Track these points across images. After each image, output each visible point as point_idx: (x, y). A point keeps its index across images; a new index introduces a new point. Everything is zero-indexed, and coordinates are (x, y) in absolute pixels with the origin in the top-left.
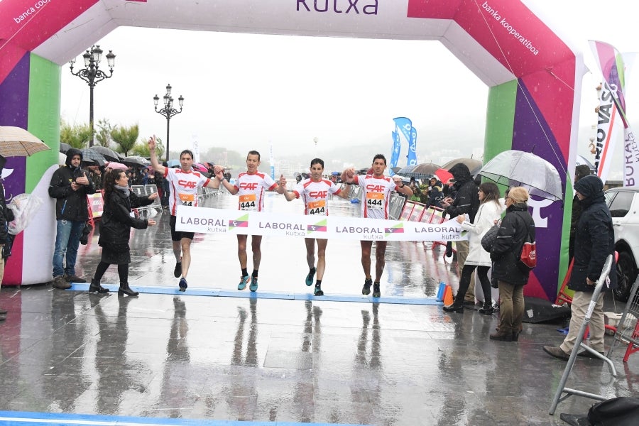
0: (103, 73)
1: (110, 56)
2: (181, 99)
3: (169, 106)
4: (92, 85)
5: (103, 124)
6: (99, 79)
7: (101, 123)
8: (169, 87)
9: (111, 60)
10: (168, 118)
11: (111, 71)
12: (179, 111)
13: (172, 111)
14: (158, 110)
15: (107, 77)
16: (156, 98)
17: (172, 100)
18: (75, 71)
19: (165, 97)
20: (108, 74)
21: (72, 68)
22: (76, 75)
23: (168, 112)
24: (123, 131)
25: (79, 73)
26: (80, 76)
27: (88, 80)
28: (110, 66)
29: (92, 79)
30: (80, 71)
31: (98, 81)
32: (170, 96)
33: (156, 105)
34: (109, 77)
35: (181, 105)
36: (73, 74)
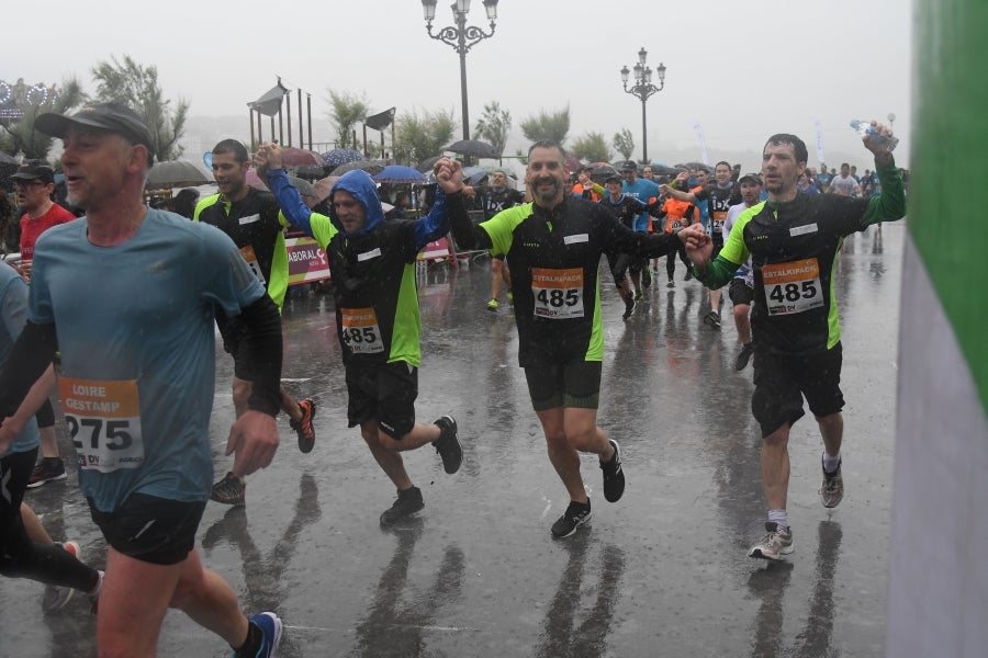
0: (480, 30)
2: (662, 69)
4: (462, 51)
5: (492, 112)
6: (472, 41)
7: (488, 110)
8: (643, 53)
9: (491, 10)
10: (644, 99)
11: (493, 26)
12: (659, 87)
13: (650, 86)
14: (628, 89)
15: (486, 36)
16: (625, 71)
17: (649, 72)
18: (435, 32)
19: (636, 68)
20: (488, 32)
21: (429, 27)
22: (437, 38)
23: (644, 91)
24: (544, 119)
25: (441, 34)
26: (442, 39)
27: (457, 44)
28: (489, 18)
29: (462, 42)
30: (443, 31)
31: (471, 45)
32: (645, 66)
33: (625, 81)
34: (490, 36)
35: (662, 78)
36: (433, 37)
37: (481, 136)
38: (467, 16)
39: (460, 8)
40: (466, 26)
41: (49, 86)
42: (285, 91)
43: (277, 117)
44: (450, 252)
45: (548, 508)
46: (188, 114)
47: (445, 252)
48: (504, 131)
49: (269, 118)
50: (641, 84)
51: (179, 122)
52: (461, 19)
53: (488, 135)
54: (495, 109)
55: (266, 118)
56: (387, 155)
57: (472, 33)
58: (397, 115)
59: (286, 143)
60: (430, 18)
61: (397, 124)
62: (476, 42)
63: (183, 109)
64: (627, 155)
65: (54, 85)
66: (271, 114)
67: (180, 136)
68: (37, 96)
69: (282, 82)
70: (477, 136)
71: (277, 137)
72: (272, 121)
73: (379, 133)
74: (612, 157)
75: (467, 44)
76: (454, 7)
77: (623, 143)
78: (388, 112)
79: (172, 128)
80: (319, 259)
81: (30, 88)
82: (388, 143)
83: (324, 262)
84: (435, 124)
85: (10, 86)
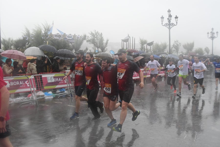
0: (174, 24)
1: (176, 17)
2: (217, 33)
3: (213, 35)
5: (176, 42)
6: (172, 26)
7: (175, 42)
8: (213, 29)
9: (176, 19)
10: (213, 40)
11: (177, 23)
12: (217, 37)
14: (209, 37)
15: (175, 25)
16: (208, 33)
17: (214, 33)
18: (163, 24)
19: (211, 32)
20: (176, 24)
22: (164, 26)
23: (213, 38)
24: (188, 44)
25: (165, 25)
26: (165, 26)
27: (168, 27)
28: (176, 21)
29: (169, 26)
30: (165, 24)
31: (172, 27)
32: (213, 32)
33: (208, 36)
34: (176, 25)
35: (217, 35)
36: (163, 26)
37: (174, 48)
38: (171, 21)
39: (169, 19)
40: (171, 23)
41: (80, 36)
42: (129, 37)
43: (127, 43)
44: (165, 74)
45: (186, 136)
46: (109, 42)
47: (164, 74)
48: (179, 47)
49: (126, 43)
50: (212, 36)
51: (107, 43)
52: (169, 21)
53: (175, 48)
54: (177, 41)
55: (125, 43)
56: (152, 52)
57: (172, 25)
58: (154, 43)
59: (129, 48)
60: (162, 21)
61: (154, 45)
62: (173, 27)
63: (108, 41)
64: (208, 53)
65: (81, 35)
66: (126, 42)
67: (107, 47)
68: (78, 38)
69: (129, 35)
70: (173, 48)
71: (127, 47)
72: (126, 44)
73: (150, 47)
74: (204, 53)
75: (171, 27)
76: (168, 19)
77: (207, 50)
78: (152, 42)
79: (105, 45)
80: (135, 74)
81: (77, 36)
82: (152, 49)
83: (136, 75)
84: (163, 45)
85: (73, 36)
